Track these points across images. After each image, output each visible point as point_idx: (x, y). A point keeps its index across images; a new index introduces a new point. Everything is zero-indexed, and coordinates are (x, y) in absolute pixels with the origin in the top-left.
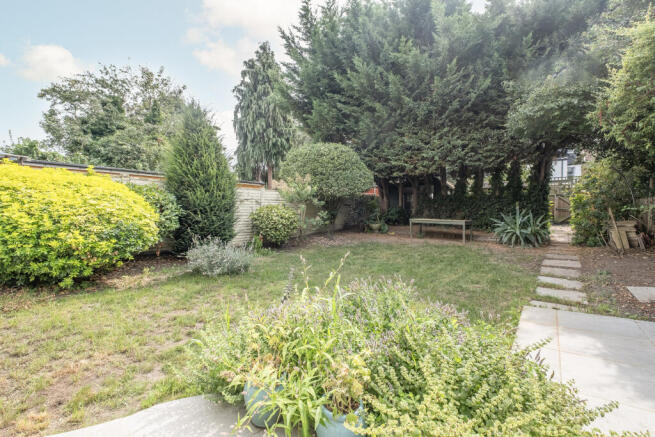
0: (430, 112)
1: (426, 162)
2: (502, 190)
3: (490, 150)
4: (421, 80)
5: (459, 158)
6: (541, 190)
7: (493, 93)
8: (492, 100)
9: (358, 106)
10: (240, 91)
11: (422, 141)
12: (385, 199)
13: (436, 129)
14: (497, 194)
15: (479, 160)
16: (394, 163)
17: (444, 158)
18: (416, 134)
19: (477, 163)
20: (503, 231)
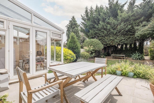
0: (117, 32)
1: (115, 43)
2: (132, 48)
3: (130, 40)
4: (115, 26)
5: (123, 42)
6: (142, 48)
7: (131, 28)
8: (131, 30)
9: (99, 31)
10: (67, 27)
11: (115, 38)
12: (103, 50)
13: (118, 36)
14: (131, 49)
15: (128, 42)
16: (108, 43)
17: (120, 42)
18: (113, 37)
19: (127, 43)
20: (134, 57)
